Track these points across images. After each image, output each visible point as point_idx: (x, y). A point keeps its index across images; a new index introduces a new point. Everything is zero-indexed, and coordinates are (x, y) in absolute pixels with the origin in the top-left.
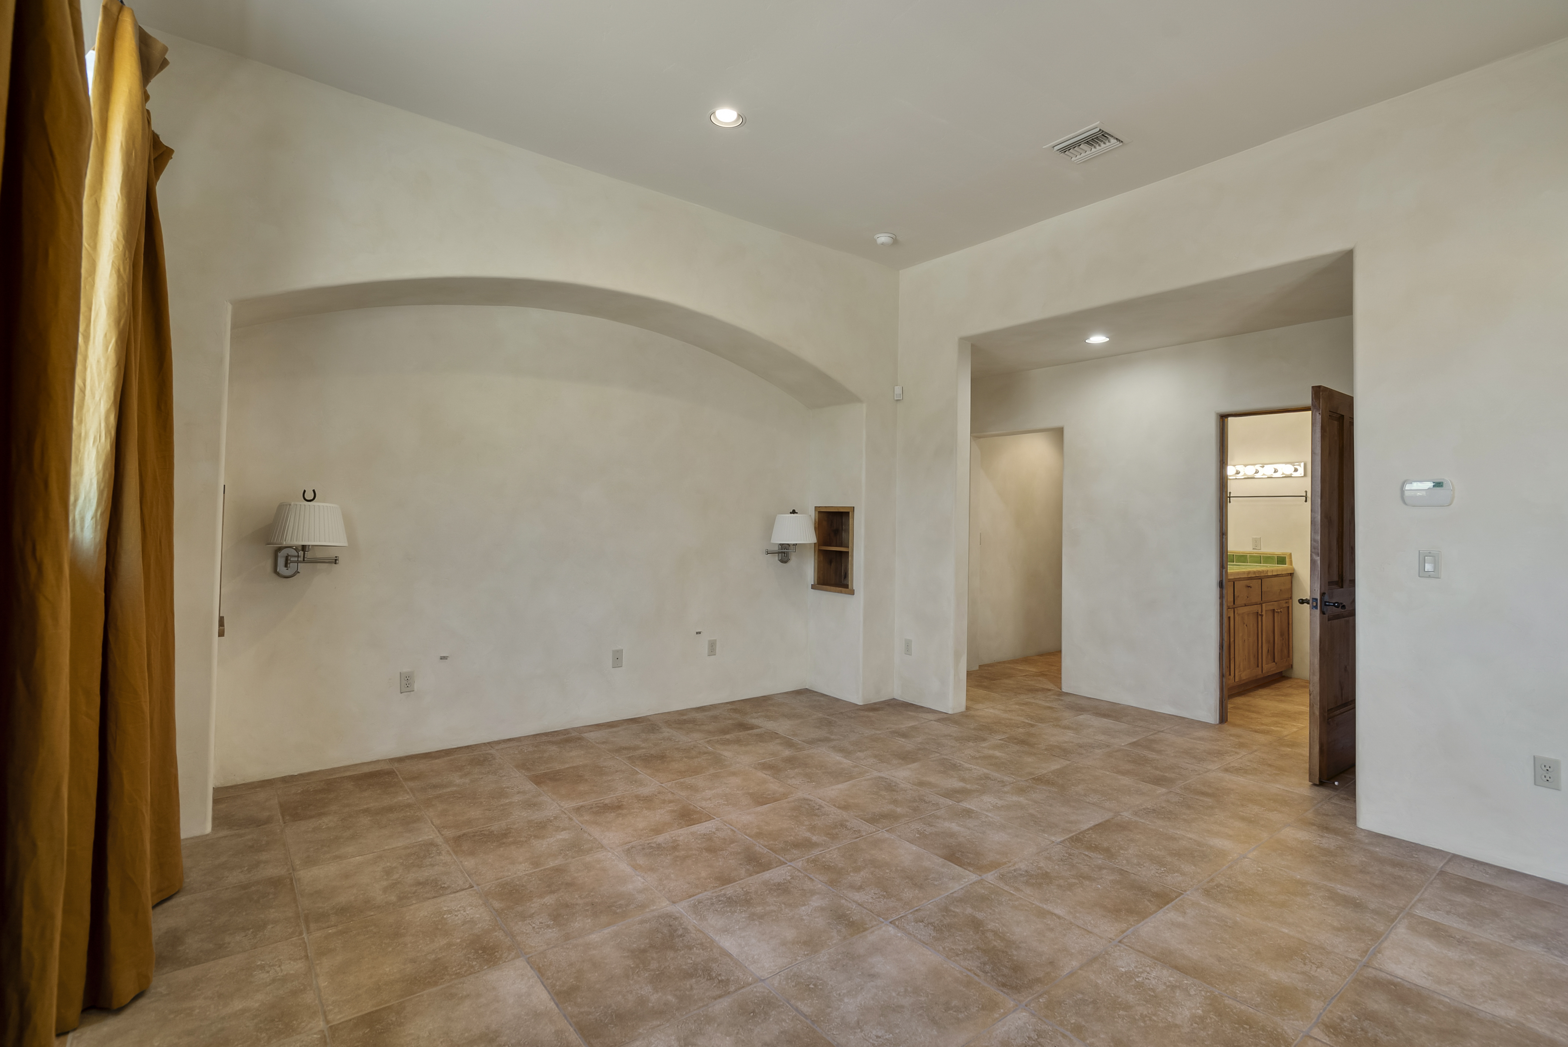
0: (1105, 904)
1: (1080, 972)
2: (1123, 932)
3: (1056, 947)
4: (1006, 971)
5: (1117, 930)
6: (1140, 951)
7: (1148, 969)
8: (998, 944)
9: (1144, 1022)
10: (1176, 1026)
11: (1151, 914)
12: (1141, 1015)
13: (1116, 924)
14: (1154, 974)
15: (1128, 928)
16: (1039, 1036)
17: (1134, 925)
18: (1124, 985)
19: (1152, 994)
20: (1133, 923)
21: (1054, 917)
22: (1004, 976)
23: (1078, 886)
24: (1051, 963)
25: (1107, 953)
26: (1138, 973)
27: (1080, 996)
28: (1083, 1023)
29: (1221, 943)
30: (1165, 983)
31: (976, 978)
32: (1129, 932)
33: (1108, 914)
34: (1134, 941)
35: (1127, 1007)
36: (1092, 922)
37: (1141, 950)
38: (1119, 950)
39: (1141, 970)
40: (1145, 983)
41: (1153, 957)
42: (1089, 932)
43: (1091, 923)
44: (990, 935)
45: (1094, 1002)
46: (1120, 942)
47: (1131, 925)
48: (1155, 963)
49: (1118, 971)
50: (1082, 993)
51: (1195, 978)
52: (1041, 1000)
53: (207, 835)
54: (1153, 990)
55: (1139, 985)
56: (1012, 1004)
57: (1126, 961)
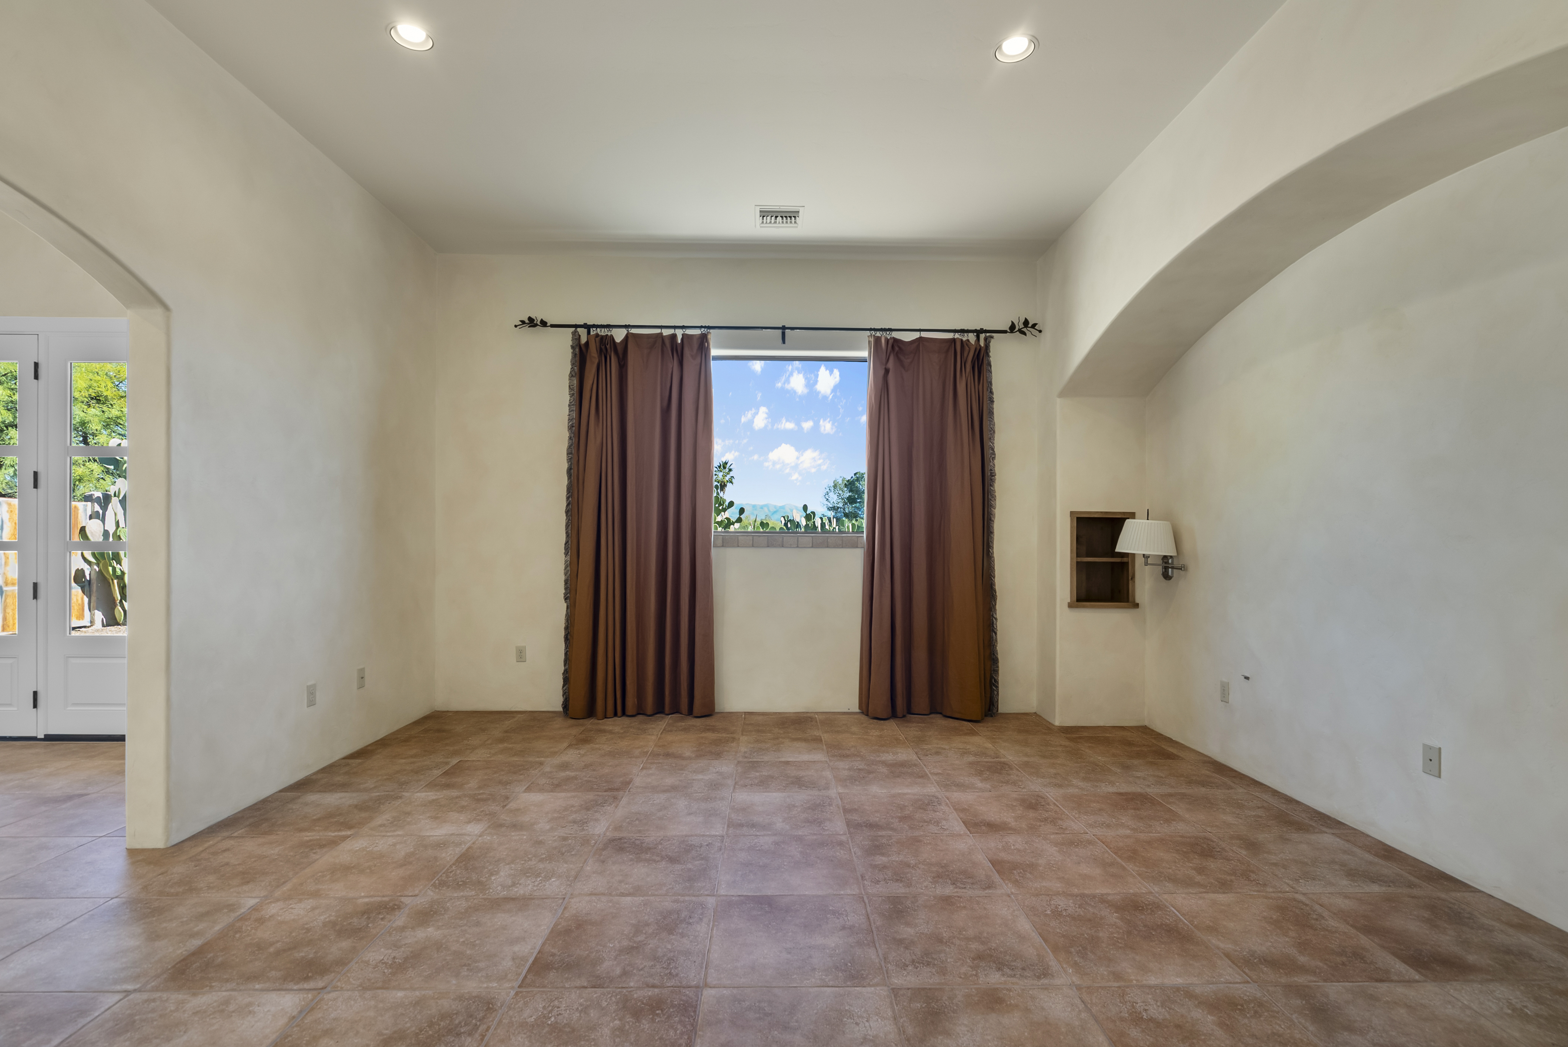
0: (594, 928)
1: (582, 865)
2: (565, 908)
3: (608, 872)
4: (626, 845)
5: (571, 907)
6: (546, 898)
7: (535, 888)
8: (643, 856)
9: (528, 858)
10: (508, 864)
11: (547, 939)
12: (531, 860)
13: (574, 912)
14: (530, 887)
15: (562, 913)
16: (583, 829)
17: (558, 919)
18: (549, 871)
19: (528, 875)
20: (560, 920)
21: (627, 892)
22: (625, 843)
23: (631, 935)
24: (604, 862)
25: (570, 885)
26: (541, 882)
27: (573, 853)
28: (564, 842)
29: (475, 941)
30: (520, 884)
31: (637, 835)
32: (560, 911)
33: (586, 918)
34: (553, 905)
35: (541, 860)
36: (595, 904)
37: (545, 900)
38: (562, 892)
39: (540, 885)
40: (534, 879)
41: (533, 899)
42: (591, 894)
43: (595, 902)
44: (658, 858)
45: (563, 854)
46: (564, 898)
47: (561, 918)
48: (530, 896)
49: (556, 878)
50: (572, 855)
51: (498, 898)
52: (594, 842)
53: (1054, 725)
54: (528, 877)
55: (538, 875)
56: (608, 834)
57: (554, 886)
